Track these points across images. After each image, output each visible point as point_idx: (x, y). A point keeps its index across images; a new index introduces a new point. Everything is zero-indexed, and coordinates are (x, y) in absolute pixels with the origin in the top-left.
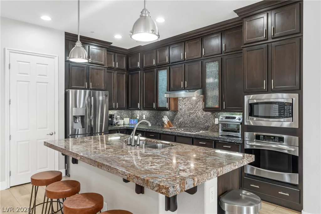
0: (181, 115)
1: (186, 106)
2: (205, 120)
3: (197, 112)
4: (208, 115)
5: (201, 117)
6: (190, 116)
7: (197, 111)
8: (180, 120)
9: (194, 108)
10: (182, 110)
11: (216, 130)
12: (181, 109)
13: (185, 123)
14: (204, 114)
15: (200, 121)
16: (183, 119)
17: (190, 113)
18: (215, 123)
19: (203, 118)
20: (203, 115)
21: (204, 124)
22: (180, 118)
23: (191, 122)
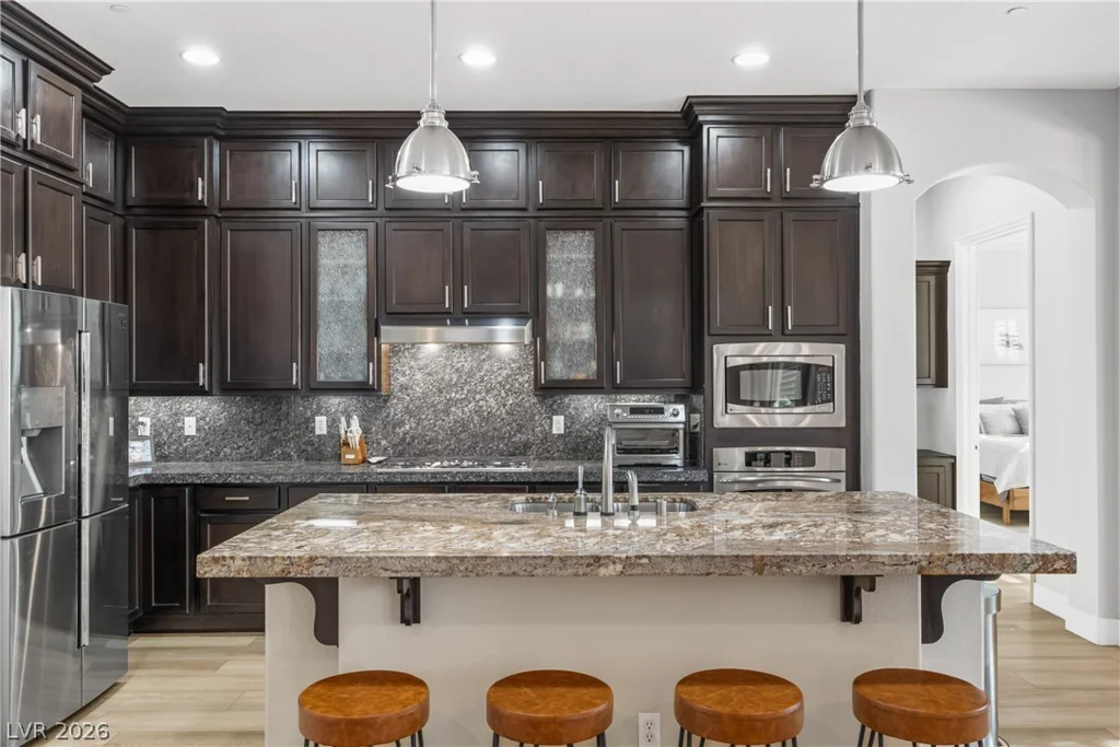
0: (408, 411)
1: (429, 374)
2: (514, 425)
3: (478, 397)
4: (527, 405)
5: (499, 412)
6: (447, 412)
7: (480, 393)
8: (400, 431)
9: (466, 382)
10: (410, 391)
11: (556, 454)
12: (404, 388)
13: (427, 438)
14: (511, 402)
15: (494, 429)
16: (418, 424)
17: (451, 399)
18: (555, 431)
19: (504, 416)
20: (504, 406)
21: (510, 437)
22: (401, 423)
23: (453, 433)
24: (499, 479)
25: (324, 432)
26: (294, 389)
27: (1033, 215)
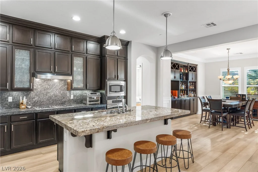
0: (36, 95)
1: (42, 86)
2: (62, 97)
3: (54, 91)
4: (65, 93)
5: (59, 95)
6: (46, 95)
7: (55, 90)
8: (34, 100)
9: (51, 88)
10: (37, 90)
11: (72, 103)
13: (41, 101)
14: (62, 92)
15: (58, 98)
16: (39, 98)
17: (48, 92)
18: (71, 98)
19: (60, 95)
20: (60, 93)
21: (62, 100)
22: (34, 98)
23: (48, 100)
24: (68, 109)
25: (11, 101)
26: (8, 90)
27: (142, 63)
